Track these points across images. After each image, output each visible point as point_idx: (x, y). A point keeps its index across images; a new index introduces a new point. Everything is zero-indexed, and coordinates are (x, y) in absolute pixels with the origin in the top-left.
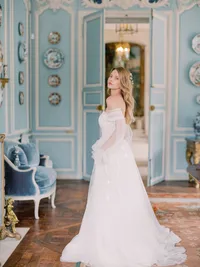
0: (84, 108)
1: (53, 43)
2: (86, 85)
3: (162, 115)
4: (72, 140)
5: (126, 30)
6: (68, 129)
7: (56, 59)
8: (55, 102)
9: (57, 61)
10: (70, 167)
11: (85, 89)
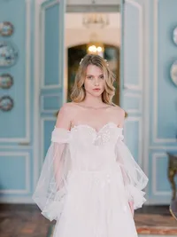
0: (42, 114)
1: (4, 36)
2: (43, 87)
3: (137, 123)
4: (27, 154)
5: (96, 22)
6: (22, 140)
7: (7, 55)
8: (7, 107)
9: (9, 58)
10: (24, 188)
11: (43, 92)
